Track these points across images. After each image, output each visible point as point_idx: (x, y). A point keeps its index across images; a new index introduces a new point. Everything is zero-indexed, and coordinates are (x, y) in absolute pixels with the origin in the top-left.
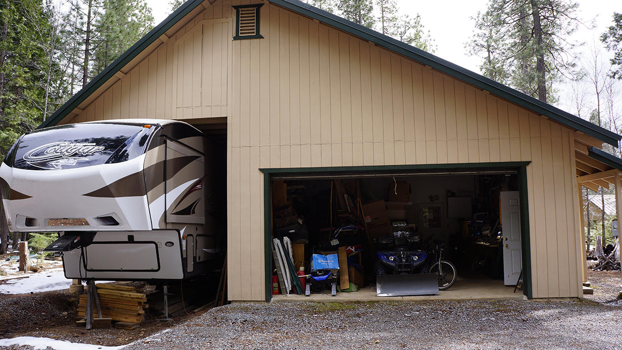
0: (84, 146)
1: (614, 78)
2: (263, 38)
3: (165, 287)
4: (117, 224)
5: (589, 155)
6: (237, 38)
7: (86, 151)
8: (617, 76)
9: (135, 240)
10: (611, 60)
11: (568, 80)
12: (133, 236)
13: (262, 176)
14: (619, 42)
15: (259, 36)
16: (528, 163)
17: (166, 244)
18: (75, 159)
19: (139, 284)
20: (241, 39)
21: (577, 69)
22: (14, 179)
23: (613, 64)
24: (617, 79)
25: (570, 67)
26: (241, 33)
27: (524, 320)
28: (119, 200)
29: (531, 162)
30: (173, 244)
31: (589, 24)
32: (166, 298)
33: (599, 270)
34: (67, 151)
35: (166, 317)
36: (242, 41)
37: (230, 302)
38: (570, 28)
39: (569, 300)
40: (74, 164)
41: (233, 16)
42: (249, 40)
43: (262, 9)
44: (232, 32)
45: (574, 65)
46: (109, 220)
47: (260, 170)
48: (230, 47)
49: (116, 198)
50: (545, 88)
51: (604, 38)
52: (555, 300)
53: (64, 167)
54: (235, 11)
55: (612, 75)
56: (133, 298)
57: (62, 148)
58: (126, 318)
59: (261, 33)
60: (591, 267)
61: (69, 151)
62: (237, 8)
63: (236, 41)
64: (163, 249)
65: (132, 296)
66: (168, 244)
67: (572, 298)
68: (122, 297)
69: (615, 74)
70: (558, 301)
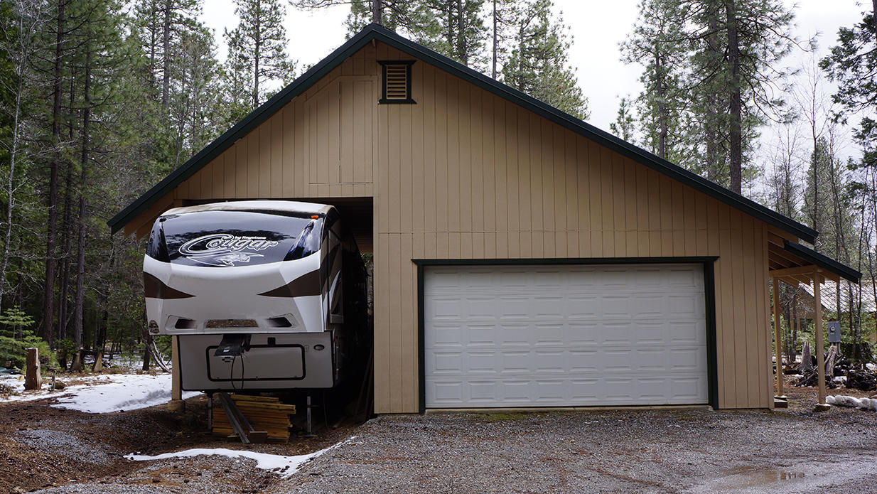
0: (254, 240)
1: (836, 122)
2: (415, 103)
3: (309, 398)
4: (289, 325)
5: (785, 249)
6: (383, 101)
7: (257, 246)
8: (840, 120)
9: (277, 343)
10: (832, 96)
11: (773, 122)
12: (274, 338)
13: (415, 268)
14: (845, 69)
15: (410, 101)
16: (716, 258)
17: (315, 347)
18: (247, 255)
19: (286, 395)
20: (388, 103)
21: (785, 108)
22: (174, 276)
23: (835, 102)
24: (840, 124)
25: (776, 105)
26: (389, 96)
27: (710, 428)
28: (298, 300)
29: (718, 257)
30: (322, 347)
31: (805, 45)
32: (309, 410)
33: (802, 386)
34: (234, 245)
35: (309, 433)
36: (390, 105)
37: (376, 416)
38: (778, 50)
39: (758, 411)
40: (248, 261)
41: (378, 73)
42: (398, 105)
43: (413, 67)
44: (378, 94)
45: (781, 103)
46: (282, 322)
47: (413, 261)
48: (375, 112)
49: (294, 298)
50: (740, 136)
51: (825, 64)
52: (743, 411)
53: (237, 264)
54: (380, 67)
55: (834, 118)
56: (281, 410)
57: (227, 242)
58: (275, 433)
59: (413, 97)
60: (793, 383)
61: (236, 245)
62: (382, 63)
63: (382, 105)
64: (311, 352)
65: (281, 408)
66: (317, 348)
67: (763, 409)
68: (267, 409)
69: (838, 116)
70: (747, 412)
